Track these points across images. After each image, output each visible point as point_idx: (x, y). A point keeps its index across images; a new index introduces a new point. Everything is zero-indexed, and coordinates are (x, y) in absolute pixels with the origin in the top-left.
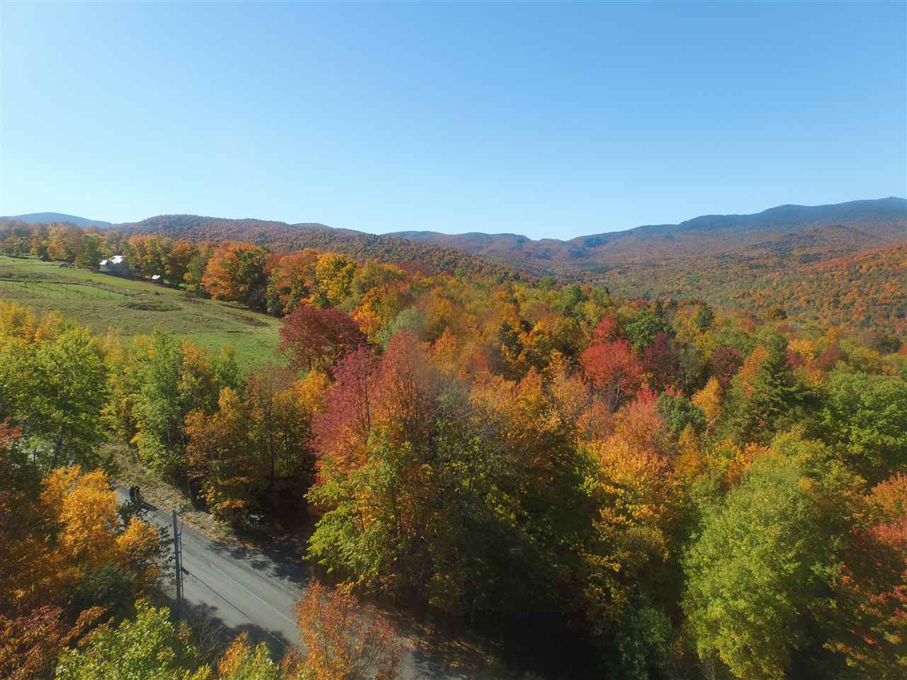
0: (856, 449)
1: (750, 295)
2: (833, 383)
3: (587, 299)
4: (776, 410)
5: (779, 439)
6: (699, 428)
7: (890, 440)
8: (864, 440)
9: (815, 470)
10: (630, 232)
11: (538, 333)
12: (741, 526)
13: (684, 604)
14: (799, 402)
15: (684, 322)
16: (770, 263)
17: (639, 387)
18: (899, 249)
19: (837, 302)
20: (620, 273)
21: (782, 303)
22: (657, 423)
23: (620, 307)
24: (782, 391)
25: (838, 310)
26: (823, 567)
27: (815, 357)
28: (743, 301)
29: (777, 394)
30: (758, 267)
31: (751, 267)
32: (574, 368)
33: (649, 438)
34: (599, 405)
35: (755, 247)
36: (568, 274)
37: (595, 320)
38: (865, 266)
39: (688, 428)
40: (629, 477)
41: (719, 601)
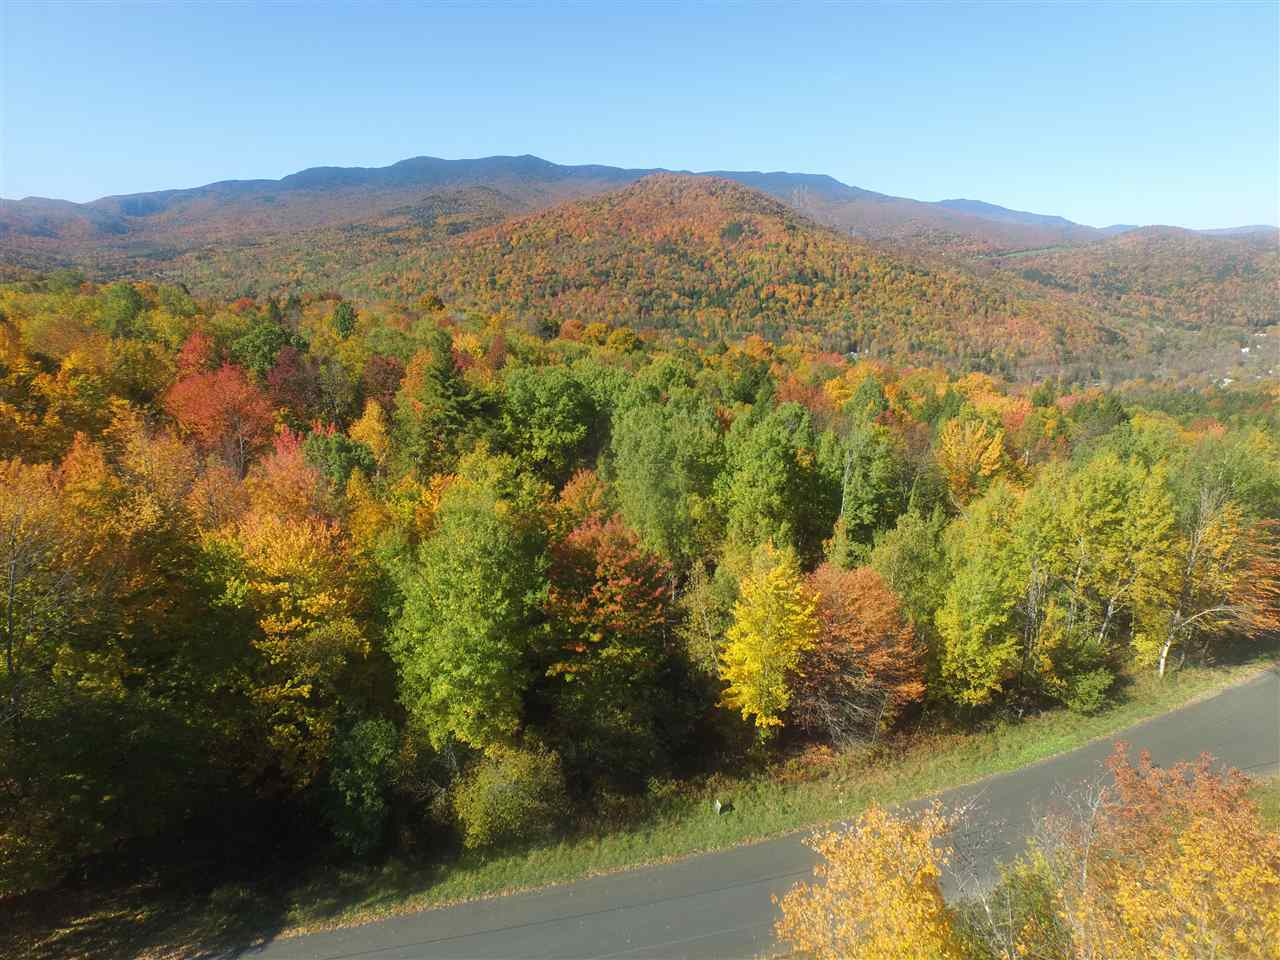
0: (540, 454)
1: (395, 281)
2: (508, 383)
3: (153, 305)
4: (454, 427)
5: (465, 463)
6: (369, 471)
7: (567, 437)
8: (546, 443)
9: (508, 490)
10: (203, 191)
11: (75, 372)
12: (446, 582)
13: (404, 699)
14: (477, 413)
15: (317, 328)
16: (413, 235)
17: (272, 429)
18: (543, 216)
19: (494, 282)
20: (199, 258)
21: (434, 288)
22: (310, 477)
23: (214, 314)
24: (457, 402)
25: (496, 292)
26: (534, 594)
27: (484, 353)
28: (387, 290)
29: (452, 406)
30: (399, 241)
31: (391, 241)
32: (158, 422)
33: (304, 502)
34: (217, 469)
35: (391, 214)
36: (104, 265)
37: (175, 339)
38: (515, 237)
39: (356, 473)
40: (292, 563)
41: (441, 678)
